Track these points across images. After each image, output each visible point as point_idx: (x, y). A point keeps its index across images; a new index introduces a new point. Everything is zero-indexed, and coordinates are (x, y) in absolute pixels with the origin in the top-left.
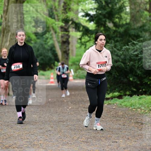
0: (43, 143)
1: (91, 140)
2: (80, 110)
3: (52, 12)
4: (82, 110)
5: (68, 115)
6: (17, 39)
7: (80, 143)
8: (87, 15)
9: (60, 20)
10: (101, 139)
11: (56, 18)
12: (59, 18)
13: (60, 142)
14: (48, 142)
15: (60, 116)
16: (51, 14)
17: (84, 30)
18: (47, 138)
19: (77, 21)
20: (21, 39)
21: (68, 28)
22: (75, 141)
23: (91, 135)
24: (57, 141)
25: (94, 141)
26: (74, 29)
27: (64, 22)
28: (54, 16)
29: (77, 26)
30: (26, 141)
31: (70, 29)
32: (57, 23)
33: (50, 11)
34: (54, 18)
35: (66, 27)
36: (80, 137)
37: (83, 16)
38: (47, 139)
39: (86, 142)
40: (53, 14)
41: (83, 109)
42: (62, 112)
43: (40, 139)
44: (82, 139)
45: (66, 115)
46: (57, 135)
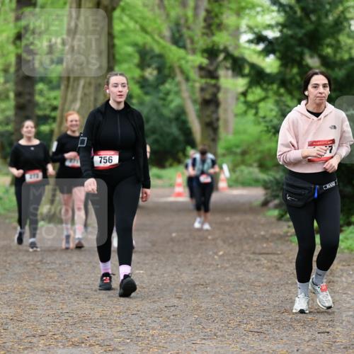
0: (159, 335)
1: (269, 327)
2: (243, 258)
3: (179, 31)
4: (249, 259)
5: (215, 270)
6: (109, 94)
7: (245, 335)
8: (260, 39)
10: (291, 325)
11: (189, 46)
12: (196, 46)
13: (197, 331)
14: (170, 333)
15: (196, 272)
16: (177, 35)
17: (253, 73)
18: (168, 324)
19: (236, 54)
20: (119, 94)
21: (216, 69)
22: (233, 329)
23: (269, 316)
24: (191, 330)
25: (275, 330)
26: (230, 73)
27: (206, 55)
28: (184, 41)
29: (238, 65)
30: (119, 329)
31: (222, 72)
32: (190, 57)
33: (175, 30)
34: (184, 47)
35: (211, 68)
36: (245, 321)
37: (250, 41)
38: (168, 326)
39: (258, 332)
40: (181, 36)
41: (252, 256)
42: (203, 263)
43: (153, 325)
44: (249, 326)
45: (211, 269)
46: (191, 315)
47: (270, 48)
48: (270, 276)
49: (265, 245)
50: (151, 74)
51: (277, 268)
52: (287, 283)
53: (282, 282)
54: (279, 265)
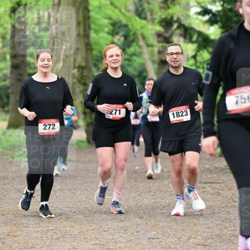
0: (125, 247)
1: (212, 241)
3: (141, 6)
5: (170, 196)
7: (193, 247)
9: (156, 21)
10: (230, 240)
11: (149, 17)
12: (154, 16)
13: (155, 244)
14: (133, 246)
15: (155, 197)
16: (140, 9)
17: (200, 39)
18: (132, 238)
19: (187, 24)
21: (171, 36)
22: (184, 243)
23: (213, 232)
24: (151, 244)
25: (217, 243)
26: (182, 39)
27: (163, 24)
28: (146, 14)
29: (187, 32)
30: (93, 242)
31: (175, 39)
32: (150, 27)
33: (138, 5)
34: (145, 18)
35: (167, 35)
36: (193, 236)
38: (132, 240)
39: (204, 245)
40: (143, 10)
42: (160, 191)
43: (120, 239)
44: (196, 240)
45: (166, 195)
46: (151, 232)
47: (213, 19)
48: (214, 201)
49: (209, 176)
50: (119, 40)
51: (219, 194)
52: (227, 206)
53: (223, 206)
54: (220, 191)
